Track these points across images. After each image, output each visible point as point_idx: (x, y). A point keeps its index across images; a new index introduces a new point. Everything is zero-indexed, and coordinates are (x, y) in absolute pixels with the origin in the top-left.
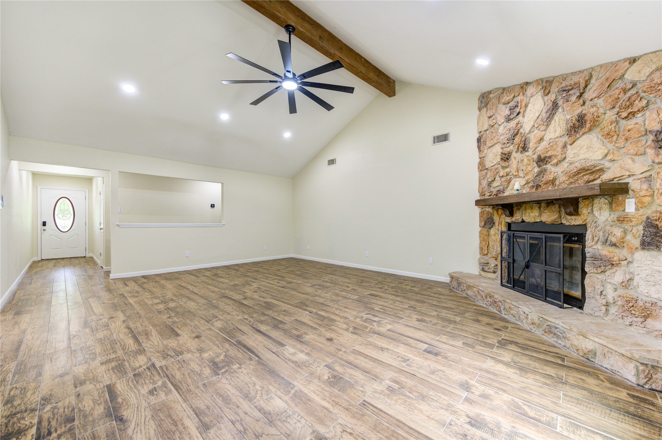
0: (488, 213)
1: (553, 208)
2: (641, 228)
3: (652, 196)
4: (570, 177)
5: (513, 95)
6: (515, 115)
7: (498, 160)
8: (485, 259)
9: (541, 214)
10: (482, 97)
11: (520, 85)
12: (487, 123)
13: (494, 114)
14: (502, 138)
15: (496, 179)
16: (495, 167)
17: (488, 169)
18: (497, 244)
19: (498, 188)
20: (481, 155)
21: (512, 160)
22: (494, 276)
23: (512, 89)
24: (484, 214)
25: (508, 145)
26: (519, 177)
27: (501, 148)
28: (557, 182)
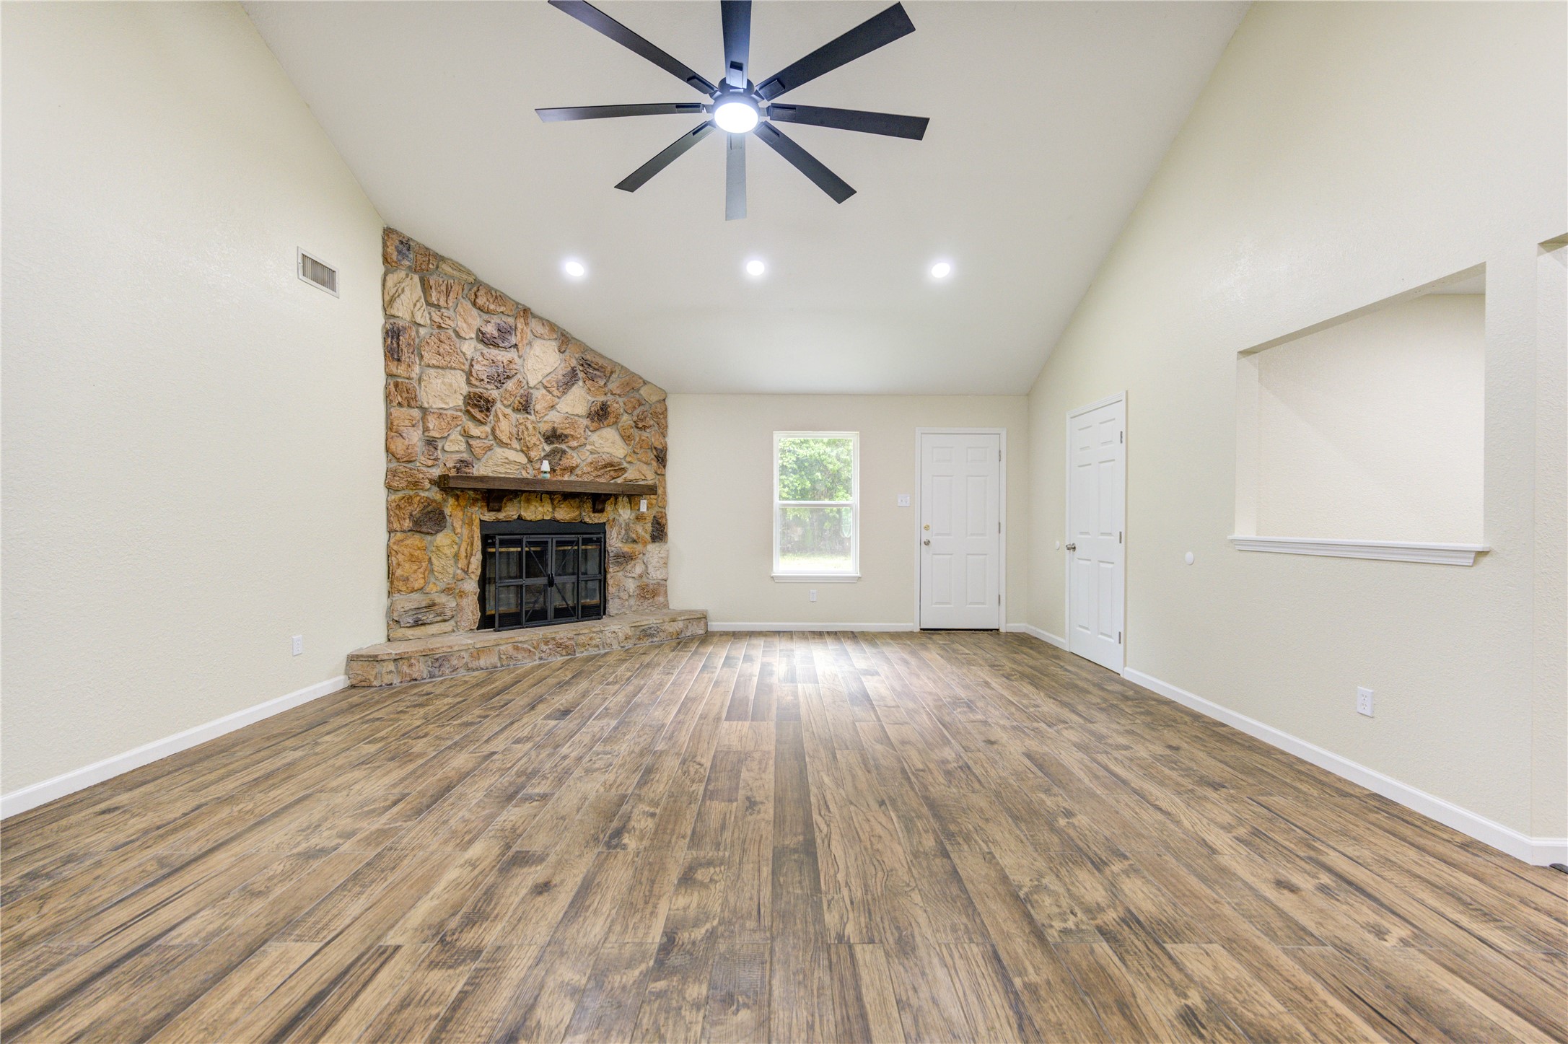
0: (430, 501)
1: (572, 502)
2: (650, 525)
3: (657, 499)
4: (596, 469)
5: (502, 309)
6: (507, 344)
7: (460, 402)
8: (416, 600)
9: (554, 509)
10: (402, 242)
11: (517, 304)
12: (426, 314)
13: (447, 308)
14: (477, 367)
15: (452, 437)
16: (449, 412)
17: (424, 411)
18: (457, 561)
19: (458, 456)
20: (401, 370)
21: (497, 415)
22: (447, 626)
23: (499, 297)
24: (410, 504)
25: (488, 386)
26: (512, 448)
27: (469, 383)
28: (578, 471)
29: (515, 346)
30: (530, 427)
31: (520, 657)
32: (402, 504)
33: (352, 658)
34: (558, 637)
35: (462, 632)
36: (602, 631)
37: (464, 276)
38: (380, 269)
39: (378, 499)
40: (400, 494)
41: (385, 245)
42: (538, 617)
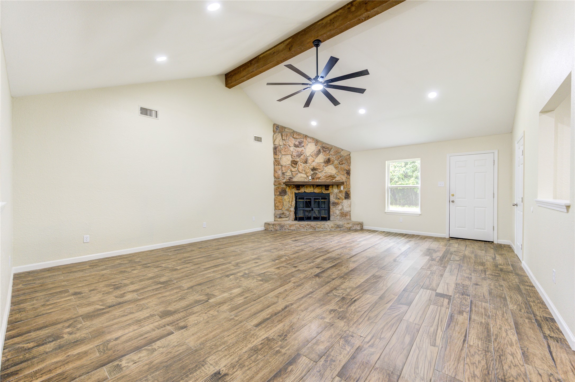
0: (283, 188)
1: (319, 187)
2: (344, 194)
3: (346, 186)
4: (326, 177)
5: (300, 137)
6: (301, 146)
7: (290, 163)
8: (280, 212)
9: (314, 189)
10: (277, 126)
11: (304, 135)
12: (282, 142)
13: (287, 140)
14: (293, 153)
15: (288, 172)
16: (287, 166)
17: (282, 166)
18: (289, 203)
19: (289, 176)
20: (277, 157)
21: (299, 165)
22: (287, 219)
23: (299, 134)
24: (279, 189)
25: (297, 158)
26: (303, 173)
27: (292, 158)
28: (321, 179)
29: (303, 146)
30: (307, 167)
31: (301, 228)
32: (277, 189)
33: (265, 223)
34: (311, 224)
35: (290, 221)
36: (324, 224)
37: (290, 131)
38: (273, 133)
39: (273, 187)
40: (277, 186)
41: (273, 128)
42: (309, 219)
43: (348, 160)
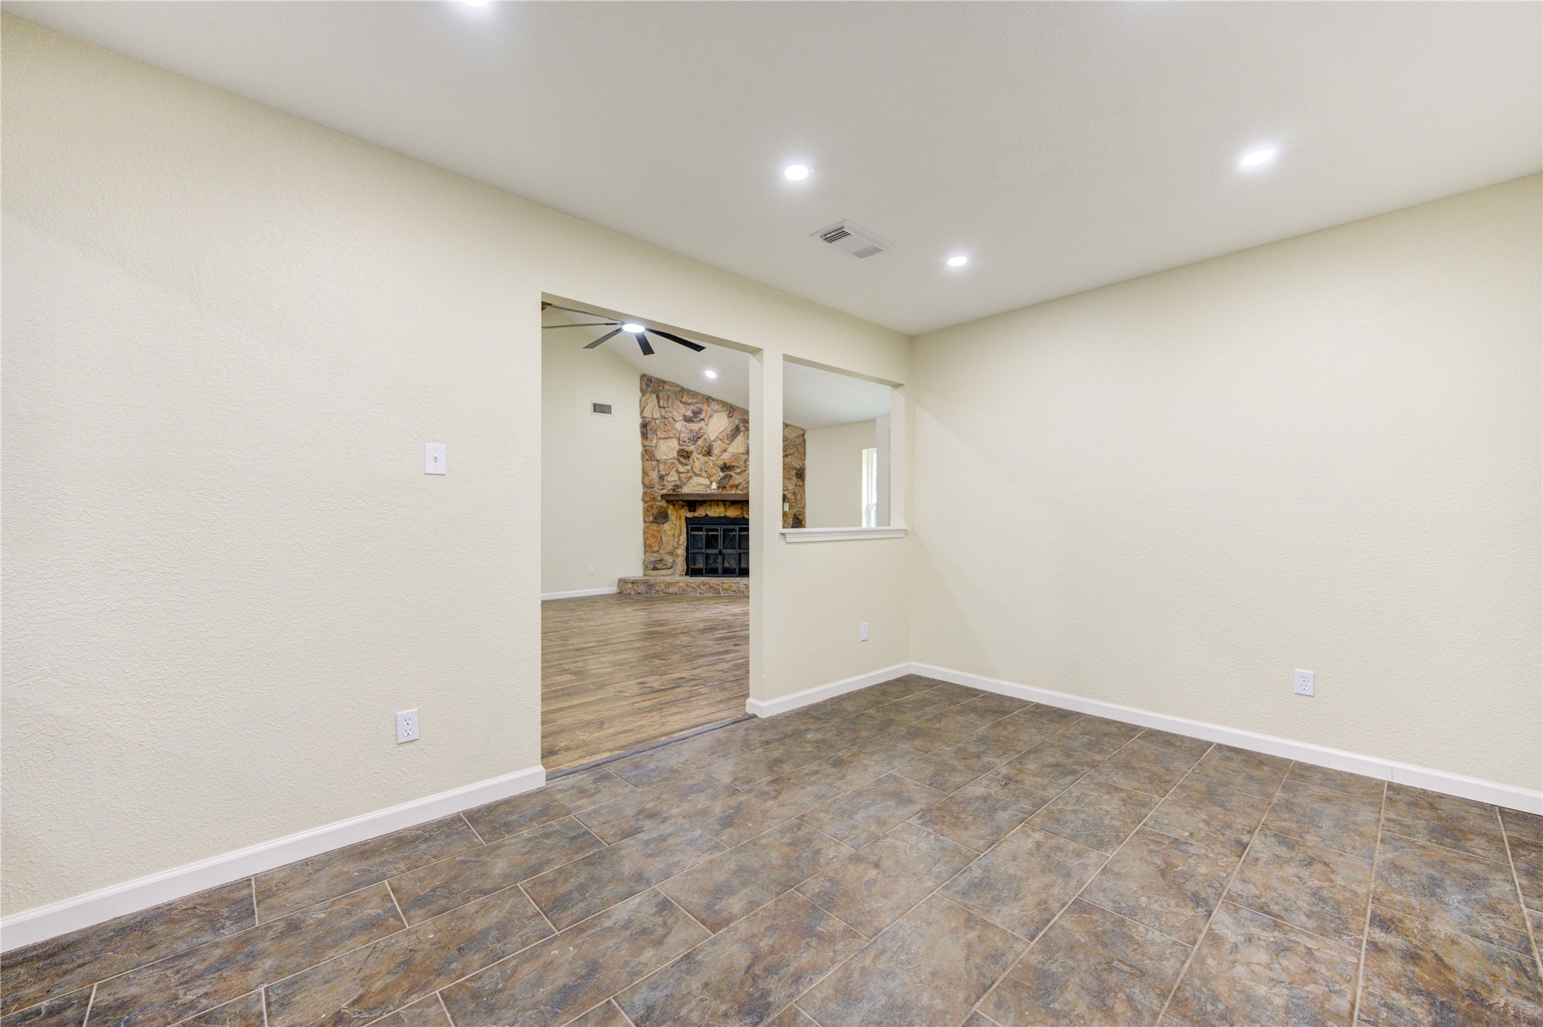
0: (661, 507)
1: (737, 506)
2: (791, 519)
3: (796, 502)
5: (695, 400)
6: (698, 419)
7: (675, 454)
8: (655, 557)
9: (726, 510)
10: (648, 380)
11: (704, 395)
12: (659, 413)
13: (668, 407)
14: (682, 435)
15: (671, 474)
16: (669, 461)
17: (658, 461)
18: (674, 539)
19: (674, 483)
20: (647, 443)
21: (693, 460)
22: (670, 572)
23: (694, 394)
24: (653, 509)
25: (689, 444)
26: (702, 477)
27: (679, 445)
28: (741, 487)
29: (703, 419)
30: (711, 464)
31: (689, 590)
32: (649, 509)
33: (620, 580)
34: (711, 583)
35: (677, 576)
36: (738, 583)
37: (675, 389)
38: (640, 395)
39: (639, 507)
40: (649, 504)
41: (641, 384)
42: (712, 572)
43: (799, 447)
